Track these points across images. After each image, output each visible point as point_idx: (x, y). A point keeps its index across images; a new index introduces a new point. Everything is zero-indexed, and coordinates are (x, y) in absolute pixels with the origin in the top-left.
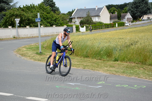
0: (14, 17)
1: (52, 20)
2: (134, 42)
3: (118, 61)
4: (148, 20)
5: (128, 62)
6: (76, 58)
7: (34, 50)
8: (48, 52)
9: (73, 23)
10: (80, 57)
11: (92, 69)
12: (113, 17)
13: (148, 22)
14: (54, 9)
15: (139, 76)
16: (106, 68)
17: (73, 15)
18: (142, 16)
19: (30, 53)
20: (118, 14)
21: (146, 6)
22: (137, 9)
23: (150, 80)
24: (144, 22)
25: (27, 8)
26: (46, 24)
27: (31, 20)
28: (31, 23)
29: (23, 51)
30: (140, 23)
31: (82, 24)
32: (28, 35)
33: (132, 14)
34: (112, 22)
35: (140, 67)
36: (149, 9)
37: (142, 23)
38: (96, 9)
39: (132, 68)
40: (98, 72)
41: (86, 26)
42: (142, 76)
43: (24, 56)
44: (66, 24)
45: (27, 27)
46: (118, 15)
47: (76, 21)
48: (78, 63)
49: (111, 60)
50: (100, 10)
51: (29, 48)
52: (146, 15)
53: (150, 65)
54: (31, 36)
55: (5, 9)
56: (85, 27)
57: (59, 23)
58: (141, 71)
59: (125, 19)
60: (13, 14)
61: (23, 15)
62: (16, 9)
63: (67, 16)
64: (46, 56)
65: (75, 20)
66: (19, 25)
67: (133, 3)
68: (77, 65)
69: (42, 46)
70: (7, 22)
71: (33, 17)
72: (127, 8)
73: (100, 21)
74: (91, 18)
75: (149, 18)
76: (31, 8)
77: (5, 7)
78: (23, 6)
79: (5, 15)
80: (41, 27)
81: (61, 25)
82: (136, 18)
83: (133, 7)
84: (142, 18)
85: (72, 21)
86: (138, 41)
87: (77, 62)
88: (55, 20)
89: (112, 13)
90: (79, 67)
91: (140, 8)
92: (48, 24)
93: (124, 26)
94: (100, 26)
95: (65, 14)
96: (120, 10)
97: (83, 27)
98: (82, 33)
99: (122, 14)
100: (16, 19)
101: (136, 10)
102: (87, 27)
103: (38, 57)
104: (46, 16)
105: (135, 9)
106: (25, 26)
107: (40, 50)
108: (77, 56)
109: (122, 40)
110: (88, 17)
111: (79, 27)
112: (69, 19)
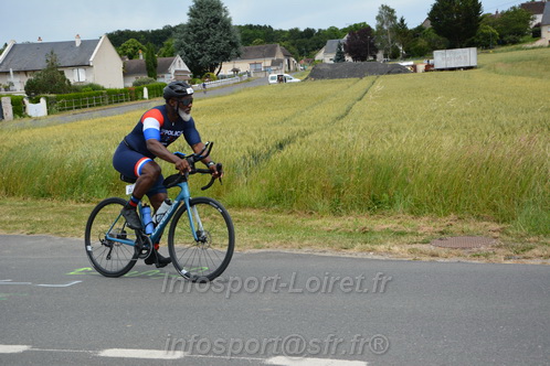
4: (233, 76)
6: (8, 203)
9: (3, 89)
10: (22, 197)
11: (59, 233)
12: (132, 68)
13: (232, 82)
16: (102, 226)
18: (217, 65)
20: (147, 58)
21: (225, 35)
22: (201, 43)
23: (224, 250)
24: (223, 83)
30: (214, 85)
33: (189, 58)
34: (130, 85)
36: (234, 45)
37: (219, 84)
38: (78, 44)
40: (76, 238)
41: (47, 99)
46: (147, 63)
47: (12, 84)
48: (14, 218)
50: (89, 45)
52: (229, 61)
56: (43, 101)
59: (169, 75)
65: (9, 80)
67: (189, 26)
68: (11, 222)
72: (173, 42)
73: (90, 80)
74: (62, 73)
75: (236, 71)
82: (200, 70)
83: (190, 37)
84: (217, 70)
87: (12, 214)
89: (131, 57)
90: (16, 229)
91: (208, 41)
94: (94, 98)
96: (151, 45)
97: (38, 101)
98: (36, 119)
99: (160, 60)
101: (199, 49)
102: (49, 103)
105: (196, 46)
108: (13, 195)
110: (53, 69)
111: (24, 103)
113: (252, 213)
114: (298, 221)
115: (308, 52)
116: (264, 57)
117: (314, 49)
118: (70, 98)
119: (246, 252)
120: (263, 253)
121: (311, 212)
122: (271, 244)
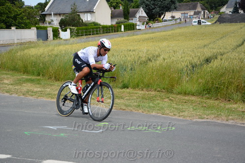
1: (8, 17)
2: (154, 56)
3: (128, 88)
4: (172, 20)
5: (145, 89)
6: (56, 84)
9: (48, 23)
12: (116, 14)
13: (170, 24)
15: (164, 111)
17: (46, 9)
18: (162, 14)
20: (124, 9)
23: (181, 118)
24: (165, 24)
30: (160, 25)
31: (64, 25)
33: (147, 9)
34: (114, 23)
35: (164, 97)
36: (173, 2)
37: (163, 25)
38: (88, 0)
39: (151, 99)
41: (71, 29)
42: (168, 112)
44: (35, 24)
46: (124, 11)
47: (52, 21)
49: (117, 87)
50: (93, 1)
52: (170, 11)
53: (179, 93)
56: (68, 31)
57: (22, 23)
58: (166, 104)
59: (136, 19)
64: (1, 81)
65: (51, 18)
73: (94, 21)
74: (79, 15)
75: (173, 17)
81: (27, 26)
82: (153, 16)
84: (162, 17)
85: (45, 20)
86: (159, 54)
88: (14, 16)
89: (115, 8)
92: (4, 26)
93: (134, 29)
94: (95, 29)
95: (32, 8)
96: (127, 2)
97: (66, 30)
98: (66, 40)
99: (131, 10)
101: (153, 4)
102: (71, 32)
105: (152, 2)
108: (59, 80)
109: (134, 53)
110: (74, 13)
111: (59, 31)
112: (40, 16)
113: (193, 98)
114: (222, 105)
115: (216, 7)
116: (190, 9)
117: (219, 6)
118: (82, 29)
119: (195, 120)
120: (204, 122)
121: (229, 99)
122: (208, 117)
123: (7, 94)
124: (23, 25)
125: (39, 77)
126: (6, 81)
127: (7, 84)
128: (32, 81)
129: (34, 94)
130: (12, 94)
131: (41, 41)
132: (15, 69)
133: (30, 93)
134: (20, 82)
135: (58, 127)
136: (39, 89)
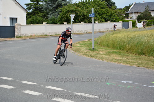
0: (69, 13)
1: (107, 16)
6: (130, 55)
7: (87, 46)
8: (101, 48)
9: (130, 18)
10: (135, 54)
11: (148, 68)
14: (110, 4)
17: (129, 10)
19: (83, 49)
25: (82, 3)
26: (100, 20)
27: (85, 16)
28: (85, 19)
29: (76, 47)
31: (140, 19)
32: (82, 31)
43: (77, 52)
44: (122, 19)
45: (82, 23)
47: (133, 17)
48: (132, 61)
51: (83, 44)
54: (85, 32)
55: (62, 6)
57: (114, 19)
60: (68, 10)
61: (78, 11)
62: (72, 4)
63: (124, 11)
64: (99, 52)
65: (132, 15)
66: (73, 21)
68: (131, 62)
69: (95, 43)
70: (63, 18)
71: (88, 13)
74: (150, 13)
76: (87, 3)
77: (62, 3)
78: (79, 2)
79: (61, 11)
80: (95, 22)
81: (117, 20)
85: (128, 17)
87: (132, 59)
88: (110, 15)
90: (133, 64)
92: (103, 20)
95: (122, 9)
97: (141, 22)
98: (139, 28)
100: (71, 15)
103: (91, 53)
104: (101, 11)
106: (80, 21)
107: (93, 47)
108: (132, 53)
110: (147, 11)
111: (136, 23)
112: (126, 14)
118: (152, 22)
123: (101, 60)
124: (115, 20)
125: (120, 51)
126: (101, 53)
127: (102, 54)
128: (116, 53)
129: (116, 61)
130: (103, 60)
131: (124, 29)
132: (107, 46)
133: (114, 60)
134: (109, 54)
135: (127, 82)
136: (120, 58)
